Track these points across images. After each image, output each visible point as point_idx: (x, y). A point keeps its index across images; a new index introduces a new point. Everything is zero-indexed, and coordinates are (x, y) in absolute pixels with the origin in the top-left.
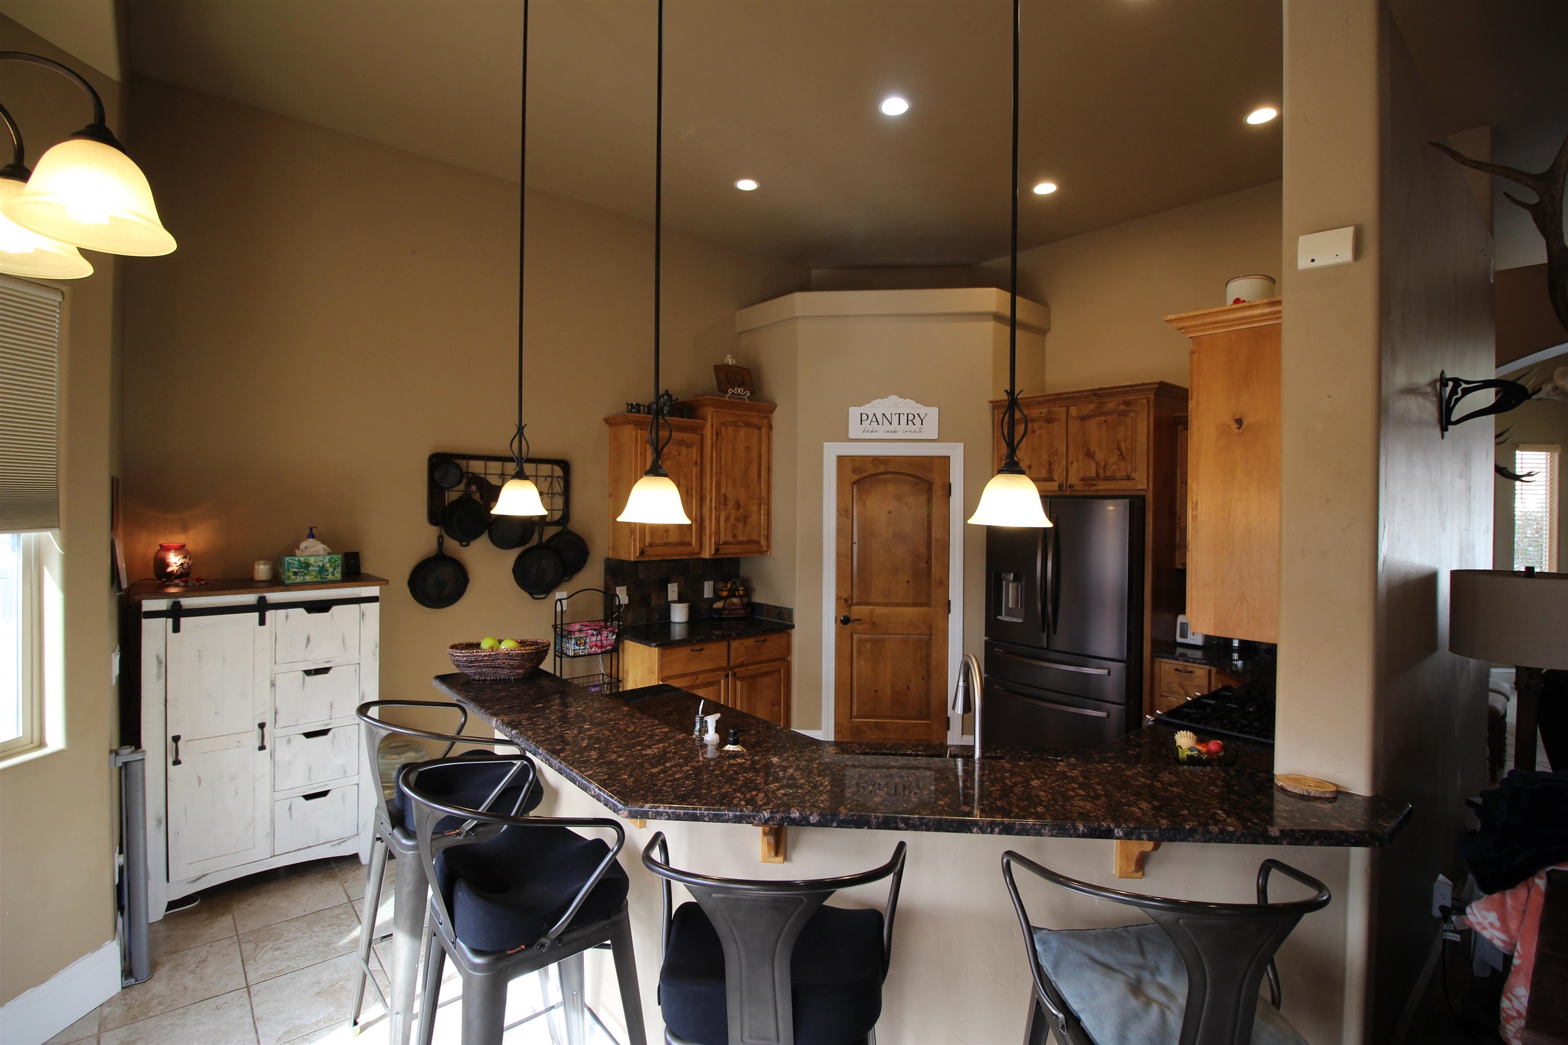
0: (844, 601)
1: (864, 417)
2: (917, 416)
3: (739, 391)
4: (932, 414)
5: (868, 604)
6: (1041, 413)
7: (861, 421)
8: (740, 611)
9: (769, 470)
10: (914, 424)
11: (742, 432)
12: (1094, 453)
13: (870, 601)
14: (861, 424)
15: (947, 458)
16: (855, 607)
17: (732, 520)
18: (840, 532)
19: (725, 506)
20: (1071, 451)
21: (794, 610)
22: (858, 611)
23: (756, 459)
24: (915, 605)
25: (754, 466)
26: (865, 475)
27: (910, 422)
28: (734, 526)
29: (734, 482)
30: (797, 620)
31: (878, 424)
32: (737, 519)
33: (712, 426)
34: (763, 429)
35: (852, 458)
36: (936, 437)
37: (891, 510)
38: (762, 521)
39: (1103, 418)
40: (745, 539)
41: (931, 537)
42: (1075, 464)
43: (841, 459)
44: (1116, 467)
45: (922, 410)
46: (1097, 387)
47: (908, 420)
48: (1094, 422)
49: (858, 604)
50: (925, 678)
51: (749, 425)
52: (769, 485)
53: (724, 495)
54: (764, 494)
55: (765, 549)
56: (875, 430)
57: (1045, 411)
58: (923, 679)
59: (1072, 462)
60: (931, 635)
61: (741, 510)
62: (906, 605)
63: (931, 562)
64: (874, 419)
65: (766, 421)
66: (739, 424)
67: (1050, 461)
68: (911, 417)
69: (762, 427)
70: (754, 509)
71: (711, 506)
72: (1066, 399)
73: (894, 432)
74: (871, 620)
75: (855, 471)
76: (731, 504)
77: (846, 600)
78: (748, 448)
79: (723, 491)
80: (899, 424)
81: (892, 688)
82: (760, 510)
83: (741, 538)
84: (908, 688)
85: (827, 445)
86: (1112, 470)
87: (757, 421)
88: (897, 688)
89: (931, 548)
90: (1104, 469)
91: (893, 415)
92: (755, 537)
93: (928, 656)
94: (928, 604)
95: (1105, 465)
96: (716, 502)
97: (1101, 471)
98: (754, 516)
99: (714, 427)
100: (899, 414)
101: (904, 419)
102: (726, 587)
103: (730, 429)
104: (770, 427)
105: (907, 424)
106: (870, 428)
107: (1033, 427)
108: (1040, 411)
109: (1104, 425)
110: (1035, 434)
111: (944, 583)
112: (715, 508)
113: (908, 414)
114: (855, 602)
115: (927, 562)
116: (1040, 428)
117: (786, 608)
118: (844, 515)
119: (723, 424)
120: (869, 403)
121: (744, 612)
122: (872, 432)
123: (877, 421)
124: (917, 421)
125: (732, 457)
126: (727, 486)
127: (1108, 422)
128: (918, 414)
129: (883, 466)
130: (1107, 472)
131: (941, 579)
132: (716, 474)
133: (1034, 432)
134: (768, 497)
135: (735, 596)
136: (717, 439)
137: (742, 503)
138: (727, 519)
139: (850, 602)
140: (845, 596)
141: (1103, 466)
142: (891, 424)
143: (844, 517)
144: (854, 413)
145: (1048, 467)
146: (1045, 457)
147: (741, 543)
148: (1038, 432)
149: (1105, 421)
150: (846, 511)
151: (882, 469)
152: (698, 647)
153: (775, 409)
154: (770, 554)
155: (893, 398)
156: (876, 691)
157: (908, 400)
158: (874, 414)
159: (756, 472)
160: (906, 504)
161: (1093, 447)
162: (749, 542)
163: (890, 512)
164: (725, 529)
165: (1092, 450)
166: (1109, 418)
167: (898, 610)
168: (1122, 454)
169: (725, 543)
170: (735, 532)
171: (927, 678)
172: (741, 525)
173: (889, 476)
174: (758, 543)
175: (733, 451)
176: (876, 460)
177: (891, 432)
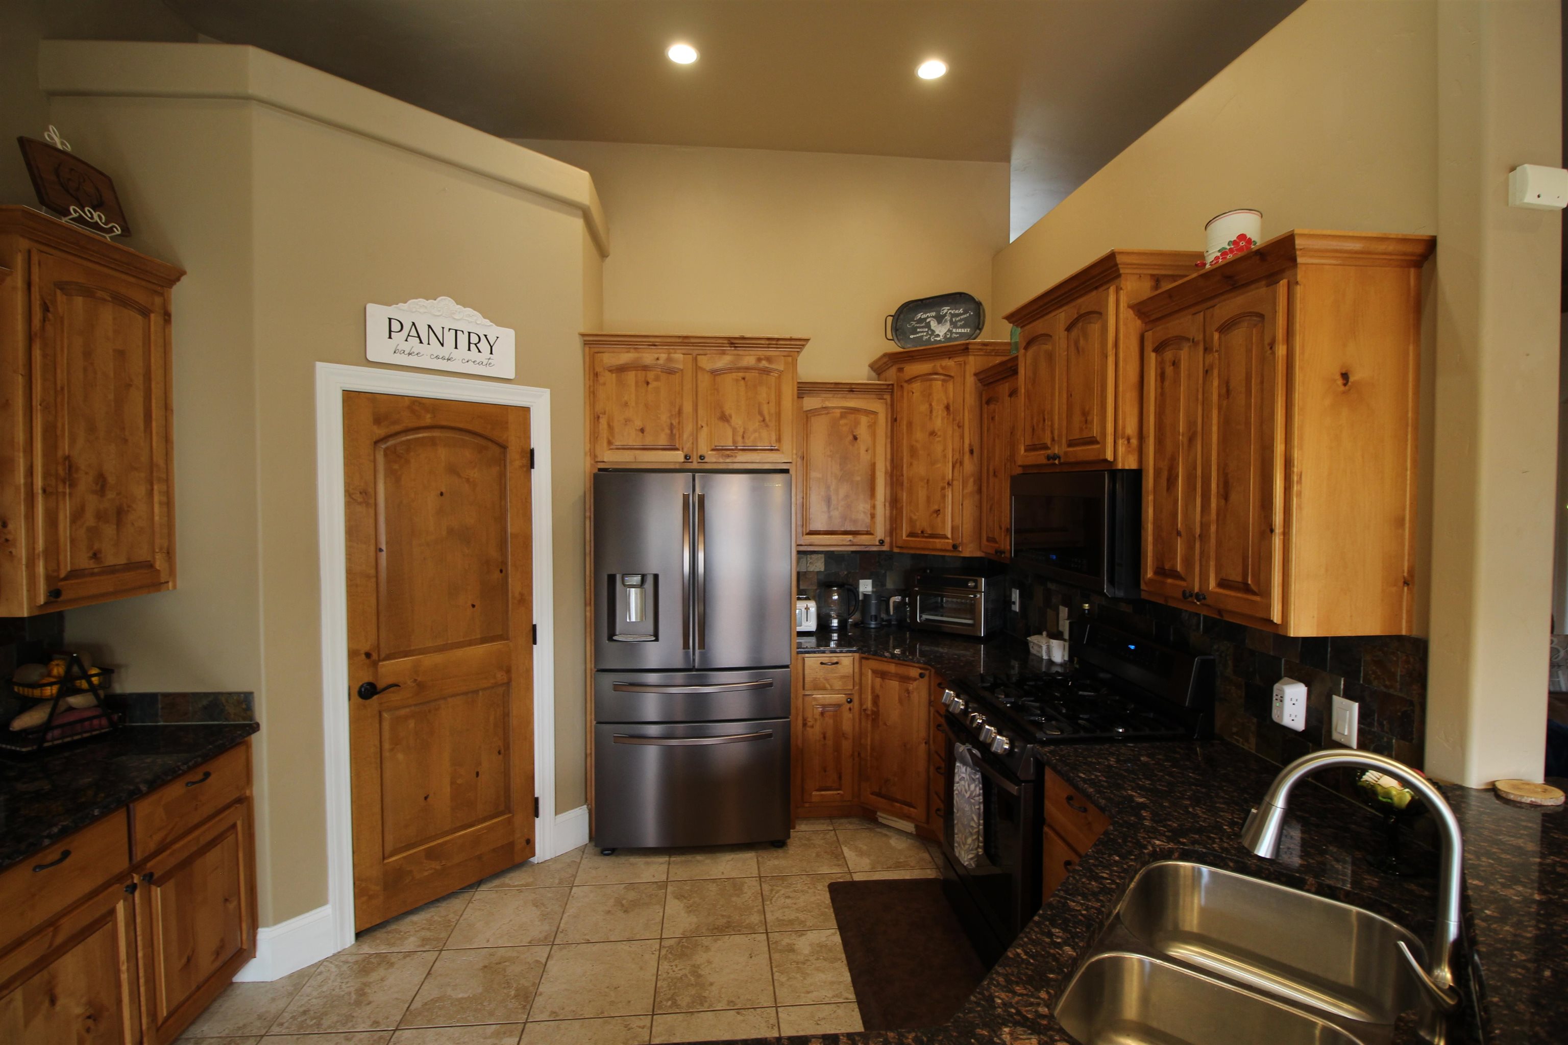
0: (363, 656)
1: (396, 326)
2: (483, 338)
3: (96, 218)
4: (506, 338)
5: (406, 654)
6: (658, 359)
7: (390, 331)
8: (96, 722)
9: (167, 408)
10: (479, 351)
11: (107, 315)
12: (731, 417)
13: (413, 648)
14: (390, 337)
15: (526, 411)
16: (384, 663)
17: (90, 519)
18: (352, 532)
19: (71, 486)
20: (701, 411)
21: (256, 695)
22: (390, 670)
23: (139, 381)
24: (483, 641)
25: (136, 396)
26: (398, 428)
27: (473, 346)
28: (94, 533)
29: (92, 429)
30: (262, 714)
31: (421, 342)
32: (100, 516)
33: (29, 285)
34: (153, 316)
35: (372, 397)
36: (512, 376)
37: (444, 490)
38: (157, 518)
39: (741, 375)
40: (122, 560)
41: (506, 532)
42: (705, 429)
43: (350, 398)
44: (757, 435)
45: (493, 331)
46: (737, 335)
47: (469, 343)
48: (729, 378)
49: (388, 657)
50: (502, 751)
51: (122, 301)
52: (167, 440)
53: (68, 458)
54: (159, 459)
55: (164, 577)
56: (416, 350)
57: (663, 356)
58: (499, 753)
59: (702, 427)
60: (508, 684)
61: (111, 495)
62: (470, 643)
63: (507, 571)
64: (413, 333)
65: (158, 300)
66: (100, 294)
67: (672, 424)
68: (474, 339)
69: (151, 311)
70: (140, 491)
71: (30, 485)
72: (693, 344)
73: (448, 359)
74: (415, 680)
75: (378, 420)
76: (85, 481)
77: (368, 655)
78: (121, 354)
79: (65, 447)
80: (456, 348)
81: (453, 783)
82: (150, 493)
83: (111, 559)
84: (477, 774)
85: (322, 368)
86: (752, 438)
87: (141, 297)
88: (459, 781)
89: (506, 548)
90: (743, 437)
91: (446, 330)
92: (142, 554)
93: (506, 715)
94: (503, 637)
95: (744, 433)
96: (46, 475)
97: (739, 439)
98: (141, 508)
99: (35, 290)
100: (456, 331)
101: (463, 340)
102: (49, 675)
103: (79, 301)
104: (167, 317)
105: (469, 350)
106: (406, 347)
107: (646, 376)
108: (656, 356)
109: (742, 382)
110: (650, 386)
111: (525, 601)
112: (44, 491)
113: (469, 333)
114: (383, 656)
115: (501, 571)
116: (657, 379)
117: (230, 694)
118: (360, 500)
119: (62, 286)
120: (405, 302)
121: (104, 722)
122: (409, 354)
123: (419, 337)
124: (484, 345)
125: (85, 370)
126: (73, 440)
127: (746, 380)
128: (486, 336)
129: (429, 416)
130: (747, 441)
131: (521, 594)
132: (46, 408)
133: (648, 383)
134: (167, 464)
135: (78, 691)
136: (44, 320)
137: (111, 480)
138: (77, 516)
139: (375, 656)
140: (365, 646)
141: (741, 433)
142: (442, 345)
143: (360, 503)
144: (377, 315)
145: (668, 431)
146: (664, 418)
147: (112, 570)
148: (653, 384)
149: (744, 379)
150: (364, 492)
151: (428, 420)
152: (53, 855)
153: (178, 279)
154: (175, 587)
155: (445, 303)
156: (426, 798)
157: (469, 311)
158: (414, 324)
159: (139, 410)
160: (468, 480)
161: (729, 408)
162: (130, 566)
163: (442, 494)
164: (73, 541)
165: (727, 413)
166: (748, 375)
167: (459, 653)
168: (764, 420)
169: (74, 574)
170: (96, 546)
171: (504, 751)
172: (109, 531)
173: (436, 433)
174: (150, 566)
175: (88, 354)
176: (417, 404)
177: (443, 358)
